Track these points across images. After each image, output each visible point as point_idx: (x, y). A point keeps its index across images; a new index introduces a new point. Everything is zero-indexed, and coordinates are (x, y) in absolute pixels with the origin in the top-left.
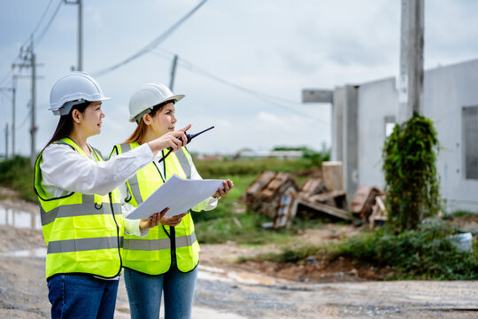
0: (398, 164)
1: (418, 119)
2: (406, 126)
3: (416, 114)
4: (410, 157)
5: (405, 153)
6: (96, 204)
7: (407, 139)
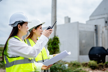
0: (52, 48)
1: (55, 37)
2: (53, 39)
3: (55, 36)
4: (54, 46)
5: (53, 45)
6: (29, 59)
7: (53, 42)
